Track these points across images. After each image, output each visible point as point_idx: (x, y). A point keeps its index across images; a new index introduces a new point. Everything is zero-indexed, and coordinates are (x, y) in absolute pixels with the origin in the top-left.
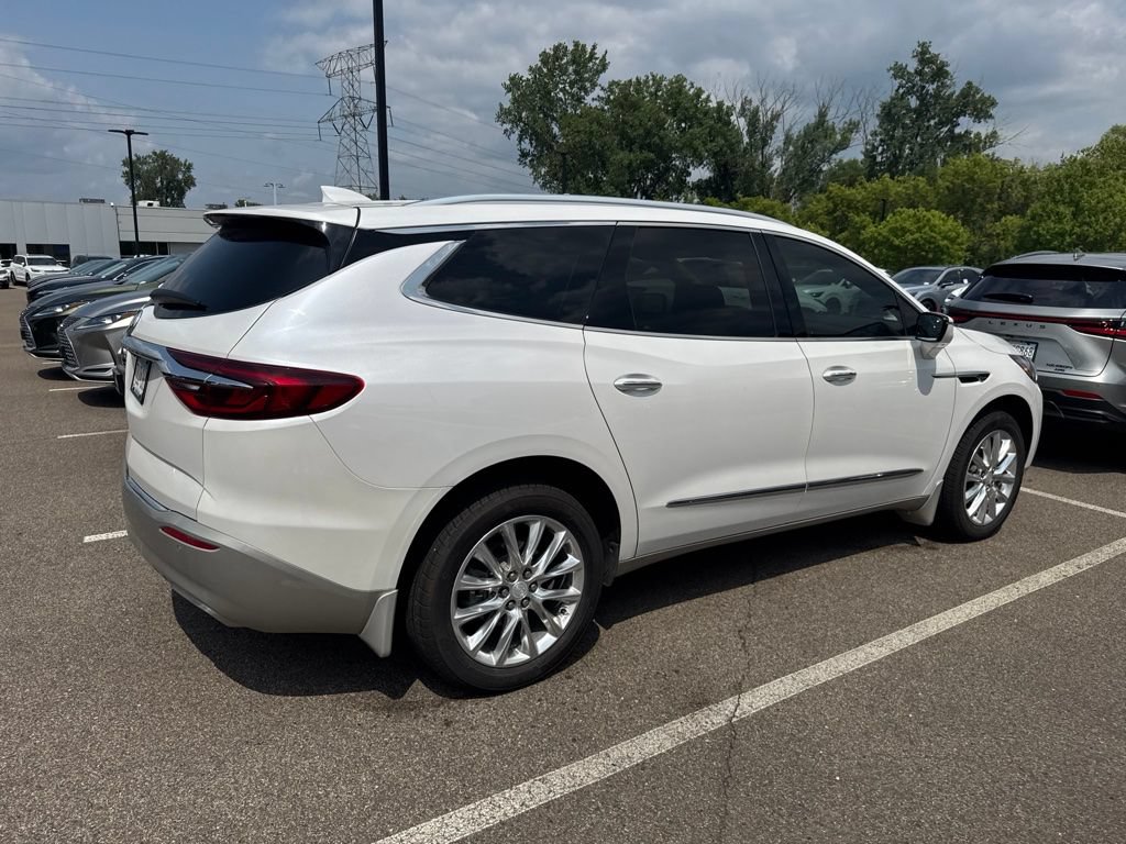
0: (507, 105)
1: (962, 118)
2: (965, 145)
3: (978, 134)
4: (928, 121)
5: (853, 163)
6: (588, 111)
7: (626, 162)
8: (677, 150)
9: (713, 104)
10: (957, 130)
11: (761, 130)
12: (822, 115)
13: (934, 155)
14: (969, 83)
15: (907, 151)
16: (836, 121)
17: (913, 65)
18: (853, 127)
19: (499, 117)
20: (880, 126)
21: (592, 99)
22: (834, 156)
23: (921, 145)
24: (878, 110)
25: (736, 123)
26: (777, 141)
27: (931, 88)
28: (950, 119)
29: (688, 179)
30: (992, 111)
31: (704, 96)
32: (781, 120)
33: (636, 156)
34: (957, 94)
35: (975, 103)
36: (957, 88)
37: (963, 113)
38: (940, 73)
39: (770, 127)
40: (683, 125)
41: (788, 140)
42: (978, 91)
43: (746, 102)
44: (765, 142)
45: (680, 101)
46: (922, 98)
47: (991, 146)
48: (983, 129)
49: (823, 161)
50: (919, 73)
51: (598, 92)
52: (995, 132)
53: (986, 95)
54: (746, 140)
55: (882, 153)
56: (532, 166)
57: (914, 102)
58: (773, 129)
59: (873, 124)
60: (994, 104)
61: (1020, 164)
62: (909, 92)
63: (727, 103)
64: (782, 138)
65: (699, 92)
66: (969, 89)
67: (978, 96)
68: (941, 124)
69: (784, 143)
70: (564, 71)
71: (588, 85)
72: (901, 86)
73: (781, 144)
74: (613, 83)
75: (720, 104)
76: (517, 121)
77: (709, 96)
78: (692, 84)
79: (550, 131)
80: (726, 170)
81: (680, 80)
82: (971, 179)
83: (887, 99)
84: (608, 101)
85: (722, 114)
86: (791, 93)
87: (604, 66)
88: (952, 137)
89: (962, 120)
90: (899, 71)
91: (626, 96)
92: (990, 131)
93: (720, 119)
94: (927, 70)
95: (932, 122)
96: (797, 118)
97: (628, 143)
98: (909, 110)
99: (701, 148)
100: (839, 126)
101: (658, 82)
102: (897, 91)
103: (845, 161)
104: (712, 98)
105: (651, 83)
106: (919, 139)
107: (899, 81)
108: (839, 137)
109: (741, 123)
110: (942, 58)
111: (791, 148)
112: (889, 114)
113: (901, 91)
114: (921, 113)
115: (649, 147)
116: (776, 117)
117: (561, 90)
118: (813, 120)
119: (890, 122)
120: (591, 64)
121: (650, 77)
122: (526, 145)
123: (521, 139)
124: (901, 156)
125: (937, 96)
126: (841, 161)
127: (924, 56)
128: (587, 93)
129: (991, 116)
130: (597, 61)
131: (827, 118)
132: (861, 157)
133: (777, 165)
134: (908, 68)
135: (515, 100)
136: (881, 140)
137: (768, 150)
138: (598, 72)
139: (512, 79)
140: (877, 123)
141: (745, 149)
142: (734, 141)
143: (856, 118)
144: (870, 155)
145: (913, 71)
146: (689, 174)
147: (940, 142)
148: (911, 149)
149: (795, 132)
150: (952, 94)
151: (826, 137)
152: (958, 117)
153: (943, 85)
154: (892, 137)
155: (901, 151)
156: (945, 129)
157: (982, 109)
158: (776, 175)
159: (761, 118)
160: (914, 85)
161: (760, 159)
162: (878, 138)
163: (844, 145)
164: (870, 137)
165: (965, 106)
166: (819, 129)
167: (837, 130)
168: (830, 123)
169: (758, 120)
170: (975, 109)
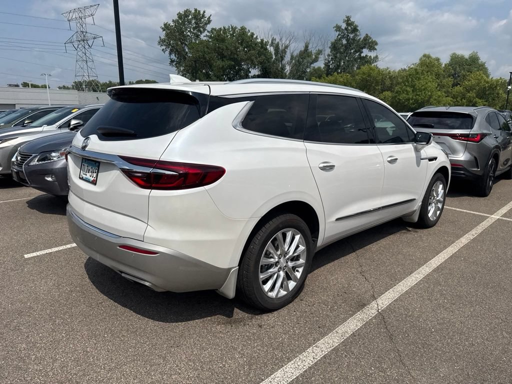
0: (163, 37)
2: (366, 61)
3: (370, 57)
4: (351, 50)
5: (319, 68)
6: (202, 42)
7: (221, 66)
8: (245, 61)
9: (259, 40)
10: (362, 55)
11: (280, 53)
12: (307, 47)
13: (353, 65)
14: (367, 35)
15: (342, 63)
16: (313, 49)
17: (344, 26)
18: (320, 52)
19: (159, 43)
20: (331, 52)
21: (203, 37)
22: (312, 65)
23: (348, 61)
24: (330, 45)
25: (269, 49)
26: (287, 58)
27: (351, 36)
28: (359, 50)
29: (249, 74)
30: (376, 47)
31: (255, 36)
32: (289, 48)
33: (227, 63)
34: (362, 39)
35: (369, 43)
36: (362, 37)
37: (364, 47)
38: (355, 30)
39: (284, 52)
40: (246, 49)
41: (292, 58)
42: (370, 38)
43: (273, 40)
44: (282, 58)
45: (244, 38)
46: (348, 40)
47: (376, 62)
48: (372, 54)
49: (307, 67)
50: (346, 29)
51: (206, 33)
52: (377, 56)
53: (374, 40)
54: (274, 57)
55: (331, 64)
56: (177, 67)
57: (344, 42)
58: (285, 52)
59: (328, 51)
60: (376, 44)
61: (389, 69)
62: (343, 37)
63: (265, 40)
64: (289, 56)
65: (253, 34)
66: (367, 38)
67: (370, 40)
68: (356, 52)
69: (291, 59)
70: (190, 22)
71: (202, 29)
72: (339, 35)
73: (289, 59)
74: (213, 29)
75: (262, 40)
76: (168, 45)
77: (257, 37)
78: (249, 31)
79: (184, 50)
80: (266, 71)
81: (243, 29)
82: (369, 76)
83: (333, 41)
84: (210, 37)
85: (263, 45)
86: (293, 37)
87: (209, 21)
88: (360, 58)
89: (364, 50)
90: (338, 28)
91: (219, 36)
92: (375, 55)
93: (262, 47)
94: (350, 28)
95: (352, 51)
96: (296, 48)
97: (222, 57)
98: (343, 45)
99: (255, 60)
100: (314, 52)
101: (234, 29)
102: (337, 37)
103: (316, 67)
104: (258, 37)
105: (231, 29)
106: (347, 58)
107: (338, 32)
108: (314, 57)
109: (271, 49)
110: (356, 23)
111: (294, 61)
112: (334, 47)
113: (339, 37)
114: (347, 47)
115: (231, 59)
116: (287, 47)
117: (189, 31)
118: (303, 49)
119: (335, 50)
120: (202, 20)
121: (230, 27)
122: (173, 57)
123: (170, 54)
124: (340, 66)
125: (354, 39)
126: (314, 67)
127: (348, 22)
128: (201, 33)
129: (376, 49)
130: (206, 19)
131: (309, 48)
132: (322, 66)
133: (288, 69)
134: (342, 27)
135: (167, 35)
136: (332, 58)
137: (284, 62)
138: (206, 24)
139: (165, 25)
140: (330, 50)
141: (274, 61)
142: (269, 57)
143: (321, 48)
144: (327, 65)
145: (344, 28)
146: (250, 72)
147: (356, 60)
148: (344, 63)
149: (295, 54)
150: (360, 39)
151: (308, 57)
152: (362, 49)
153: (356, 35)
154: (336, 57)
155: (340, 63)
156: (357, 54)
157: (372, 46)
158: (287, 74)
159: (280, 47)
160: (344, 34)
161: (281, 66)
162: (330, 57)
163: (316, 60)
164: (327, 57)
165: (365, 44)
166: (305, 53)
167: (313, 53)
168: (310, 50)
169: (279, 48)
170: (369, 46)
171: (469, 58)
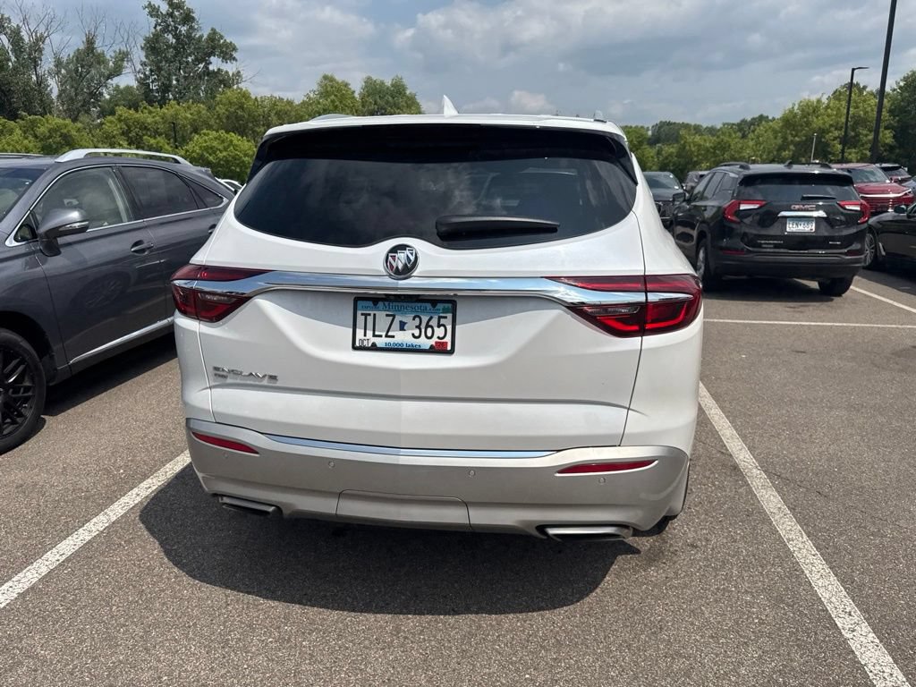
1: (212, 58)
2: (220, 80)
3: (227, 72)
4: (187, 58)
5: (128, 88)
10: (211, 68)
11: (29, 54)
12: (90, 42)
13: (197, 87)
14: (213, 30)
15: (174, 82)
16: (105, 49)
17: (164, 7)
18: (123, 57)
20: (147, 57)
22: (110, 81)
23: (185, 78)
24: (141, 42)
26: (47, 64)
27: (183, 29)
28: (204, 57)
30: (235, 54)
32: (47, 41)
34: (205, 37)
35: (220, 46)
36: (205, 33)
37: (212, 54)
38: (188, 18)
39: (37, 47)
41: (58, 64)
42: (222, 37)
44: (35, 63)
46: (177, 36)
47: (238, 83)
48: (229, 68)
49: (100, 84)
50: (170, 14)
52: (239, 72)
53: (228, 41)
54: (13, 59)
55: (152, 82)
57: (171, 39)
58: (40, 51)
59: (139, 55)
60: (235, 49)
62: (166, 29)
64: (51, 60)
66: (214, 36)
67: (222, 41)
68: (198, 61)
69: (56, 66)
72: (157, 25)
73: (52, 66)
83: (149, 35)
88: (207, 73)
89: (212, 59)
90: (154, 11)
92: (234, 70)
94: (177, 13)
95: (190, 59)
96: (63, 44)
98: (169, 46)
100: (109, 55)
102: (155, 28)
103: (122, 86)
106: (181, 72)
107: (154, 19)
108: (111, 64)
110: (187, 5)
111: (63, 71)
112: (153, 46)
113: (159, 28)
114: (179, 50)
116: (41, 39)
118: (82, 47)
119: (153, 54)
124: (170, 85)
125: (189, 37)
126: (118, 86)
129: (234, 59)
131: (95, 46)
132: (134, 84)
133: (54, 87)
134: (161, 10)
136: (151, 71)
137: (41, 71)
140: (143, 53)
141: (15, 69)
143: (123, 49)
144: (143, 83)
145: (164, 12)
147: (200, 77)
148: (177, 80)
149: (65, 56)
150: (201, 37)
151: (99, 63)
152: (209, 57)
153: (191, 27)
154: (160, 69)
155: (171, 81)
156: (201, 66)
157: (227, 52)
158: (54, 95)
159: (26, 39)
160: (169, 26)
161: (34, 78)
162: (148, 69)
163: (117, 71)
164: (139, 67)
165: (214, 48)
166: (89, 55)
167: (108, 57)
168: (99, 50)
169: (22, 39)
170: (222, 52)
171: (392, 85)
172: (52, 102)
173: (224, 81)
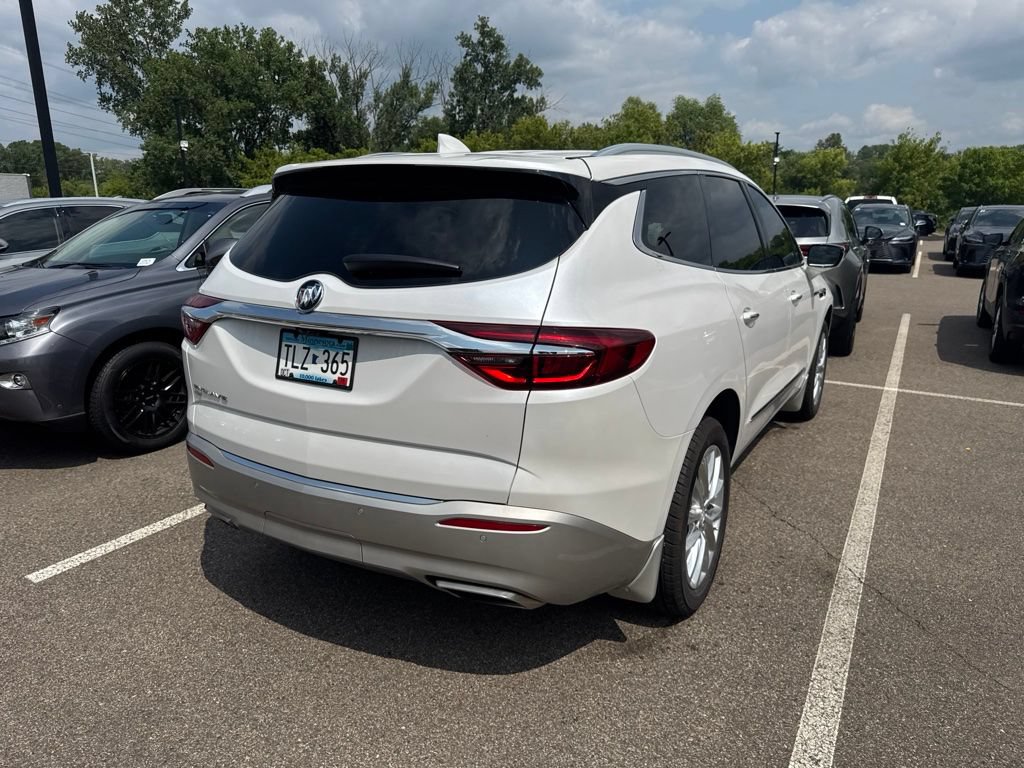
0: (78, 45)
1: (518, 85)
2: (523, 108)
3: (531, 99)
4: (493, 86)
5: (435, 120)
6: (174, 58)
7: (225, 111)
8: (276, 101)
9: (305, 59)
10: (516, 95)
11: (353, 88)
12: (406, 75)
13: (500, 116)
14: (521, 56)
15: (479, 112)
16: (419, 81)
17: (476, 36)
18: (434, 88)
19: (69, 58)
20: (455, 88)
21: (178, 45)
22: (420, 113)
23: (490, 107)
24: (452, 73)
25: (328, 78)
26: (368, 98)
27: (492, 57)
28: (509, 86)
29: (291, 130)
30: (540, 80)
31: (296, 50)
32: (369, 77)
33: (237, 105)
34: (512, 63)
35: (527, 72)
36: (512, 59)
37: (517, 81)
38: (498, 46)
39: (360, 84)
40: (277, 77)
41: (377, 98)
42: (528, 62)
43: (335, 59)
44: (357, 98)
45: (271, 54)
46: (486, 66)
47: (541, 110)
48: (533, 95)
49: (411, 117)
50: (481, 43)
51: (183, 37)
52: (543, 98)
53: (534, 66)
54: (340, 96)
55: (458, 113)
56: (118, 113)
57: (480, 69)
58: (362, 86)
59: (448, 86)
60: (540, 74)
61: (571, 125)
62: (476, 59)
63: (319, 59)
64: (372, 95)
65: (290, 46)
66: (521, 61)
67: (528, 67)
68: (503, 89)
69: (375, 101)
70: (141, 14)
71: (171, 29)
72: (467, 54)
73: (372, 100)
74: (199, 30)
75: (312, 60)
76: (90, 64)
77: (300, 51)
78: (282, 38)
79: (134, 77)
80: (326, 123)
81: (269, 34)
83: (459, 65)
84: (194, 48)
85: (314, 69)
86: (375, 58)
87: (186, 12)
88: (512, 100)
89: (518, 86)
90: (465, 41)
91: (213, 45)
92: (539, 97)
93: (313, 74)
95: (496, 87)
96: (383, 78)
97: (226, 92)
98: (477, 75)
99: (300, 100)
100: (422, 86)
101: (250, 34)
102: (465, 57)
103: (429, 118)
104: (303, 53)
105: (241, 34)
106: (487, 101)
107: (465, 49)
108: (422, 96)
109: (332, 79)
110: (499, 32)
111: (381, 105)
112: (462, 77)
113: (468, 58)
114: (487, 78)
115: (247, 97)
116: (364, 75)
117: (140, 33)
118: (398, 81)
119: (462, 85)
120: (171, 8)
121: (241, 28)
122: (107, 89)
123: (100, 83)
124: (474, 116)
125: (497, 64)
126: (426, 118)
127: (483, 27)
128: (170, 38)
129: (539, 85)
130: (179, 6)
131: (411, 79)
132: (441, 115)
133: (371, 120)
134: (472, 39)
135: (86, 42)
136: (458, 101)
137: (362, 106)
138: (180, 18)
139: (80, 17)
140: (452, 84)
141: (340, 105)
142: (329, 95)
143: (435, 80)
144: (449, 114)
145: (475, 41)
146: (291, 125)
147: (504, 105)
148: (482, 110)
149: (383, 91)
150: (509, 63)
151: (411, 96)
152: (515, 84)
153: (501, 56)
154: (466, 99)
155: (475, 110)
156: (506, 94)
157: (532, 78)
158: (370, 130)
159: (352, 75)
160: (478, 55)
161: (355, 113)
162: (455, 99)
163: (427, 103)
164: (447, 98)
165: (520, 74)
166: (404, 89)
167: (420, 89)
168: (413, 83)
169: (349, 77)
170: (528, 78)
172: (368, 135)
173: (526, 108)
